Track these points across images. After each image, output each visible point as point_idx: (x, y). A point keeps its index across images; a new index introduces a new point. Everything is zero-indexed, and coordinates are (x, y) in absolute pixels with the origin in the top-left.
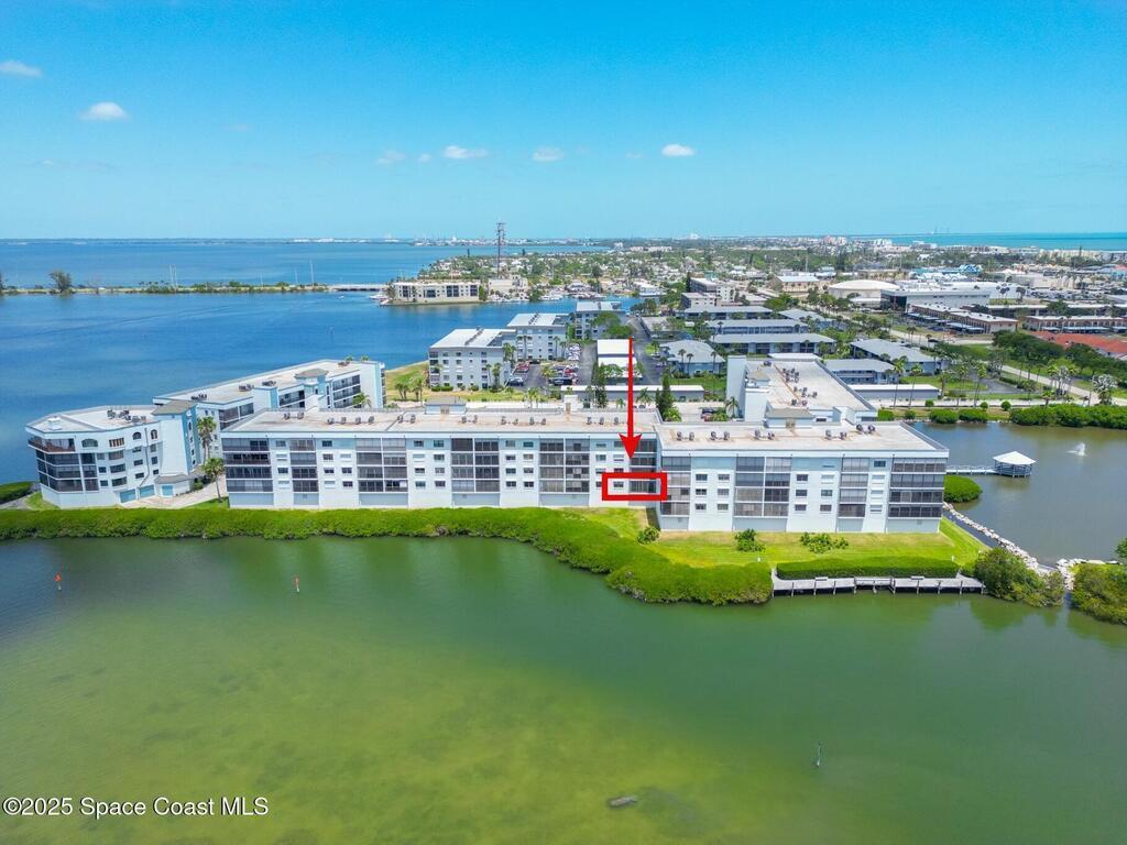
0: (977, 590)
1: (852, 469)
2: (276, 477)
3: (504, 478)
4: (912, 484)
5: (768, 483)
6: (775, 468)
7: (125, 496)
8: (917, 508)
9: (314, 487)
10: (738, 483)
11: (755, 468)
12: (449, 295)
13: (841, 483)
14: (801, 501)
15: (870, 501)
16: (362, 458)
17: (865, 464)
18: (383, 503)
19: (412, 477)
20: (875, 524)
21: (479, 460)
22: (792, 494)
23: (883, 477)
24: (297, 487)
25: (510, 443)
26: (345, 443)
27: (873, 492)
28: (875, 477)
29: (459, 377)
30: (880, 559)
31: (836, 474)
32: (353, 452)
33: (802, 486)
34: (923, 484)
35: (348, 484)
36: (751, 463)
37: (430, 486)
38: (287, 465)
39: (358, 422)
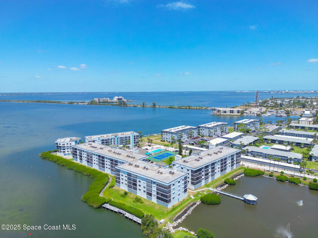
0: (140, 224)
1: (148, 182)
2: (78, 156)
3: (106, 166)
4: (160, 191)
5: (133, 181)
6: (134, 177)
7: (65, 155)
9: (82, 159)
10: (128, 179)
11: (130, 176)
12: (230, 113)
13: (147, 186)
14: (140, 188)
15: (153, 193)
17: (151, 182)
19: (93, 161)
20: (154, 200)
21: (102, 160)
23: (155, 187)
25: (106, 158)
27: (153, 190)
29: (167, 139)
32: (86, 154)
33: (139, 184)
35: (86, 160)
37: (96, 164)
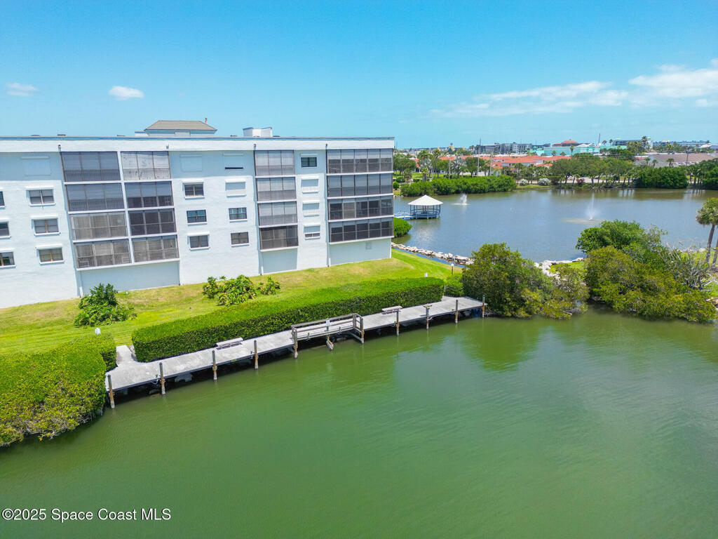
0: (475, 313)
1: (270, 169)
4: (355, 190)
5: (134, 202)
6: (140, 172)
8: (364, 226)
10: (72, 205)
11: (101, 174)
13: (258, 194)
14: (198, 230)
15: (304, 221)
17: (288, 161)
20: (313, 255)
22: (180, 219)
23: (314, 182)
27: (306, 206)
28: (305, 183)
30: (330, 291)
31: (248, 179)
33: (195, 204)
34: (368, 190)
36: (91, 165)
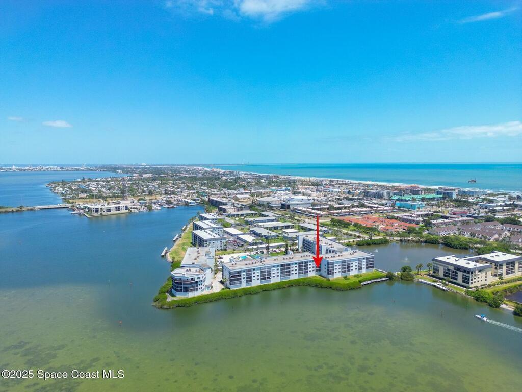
0: (388, 280)
1: (360, 260)
2: (242, 280)
3: (291, 272)
4: (369, 262)
5: (347, 265)
6: (348, 262)
7: (202, 291)
8: (370, 267)
9: (251, 281)
10: (342, 266)
11: (345, 263)
12: (116, 211)
13: (358, 264)
14: (352, 268)
16: (262, 272)
17: (362, 259)
18: (266, 282)
19: (272, 275)
20: (364, 271)
21: (287, 269)
23: (364, 261)
24: (247, 281)
25: (292, 264)
26: (258, 269)
27: (363, 265)
32: (259, 271)
33: (352, 265)
34: (371, 262)
35: (258, 279)
37: (276, 277)
38: (245, 276)
39: (253, 263)
